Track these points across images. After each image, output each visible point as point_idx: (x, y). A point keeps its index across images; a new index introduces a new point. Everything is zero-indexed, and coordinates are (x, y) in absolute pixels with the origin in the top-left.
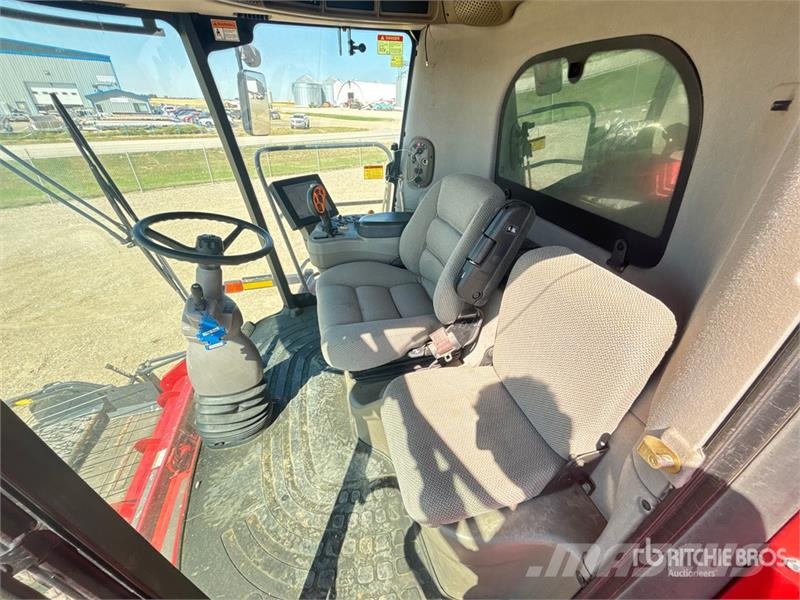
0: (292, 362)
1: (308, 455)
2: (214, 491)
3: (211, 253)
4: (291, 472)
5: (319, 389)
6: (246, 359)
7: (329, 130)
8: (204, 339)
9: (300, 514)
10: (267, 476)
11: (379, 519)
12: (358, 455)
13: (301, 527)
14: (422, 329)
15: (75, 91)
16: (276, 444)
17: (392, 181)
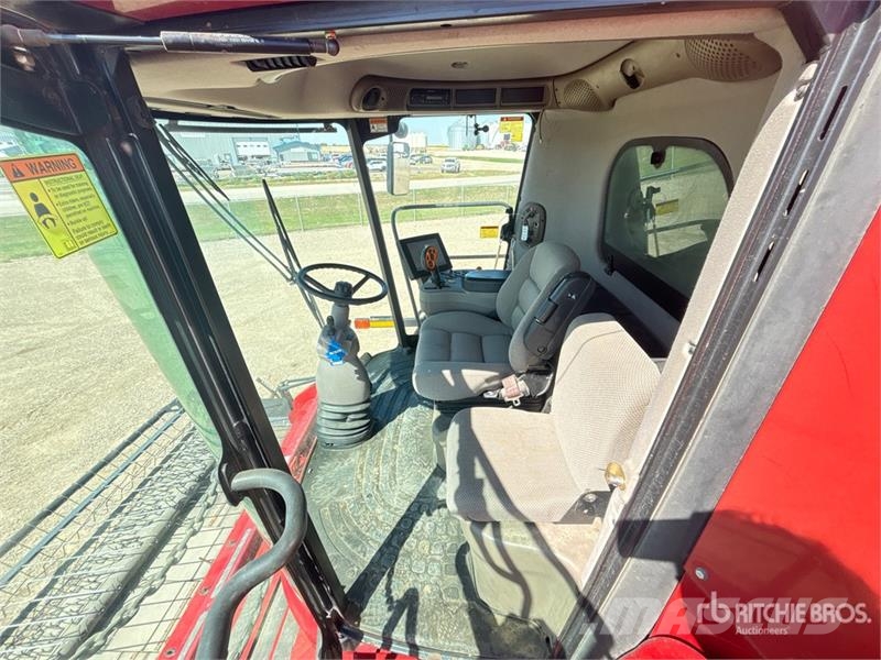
0: (397, 392)
1: (394, 468)
2: (320, 478)
3: (344, 294)
4: (378, 478)
5: (414, 418)
6: (358, 378)
7: (478, 173)
8: (331, 357)
9: (379, 510)
10: (359, 477)
11: (439, 531)
12: (434, 478)
13: (377, 520)
14: (496, 374)
15: (266, 143)
16: (371, 455)
17: (505, 239)
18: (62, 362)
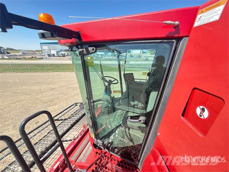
1: (114, 120)
2: (100, 118)
4: (111, 121)
8: (105, 94)
10: (107, 120)
16: (110, 116)
17: (148, 76)
18: (57, 93)
